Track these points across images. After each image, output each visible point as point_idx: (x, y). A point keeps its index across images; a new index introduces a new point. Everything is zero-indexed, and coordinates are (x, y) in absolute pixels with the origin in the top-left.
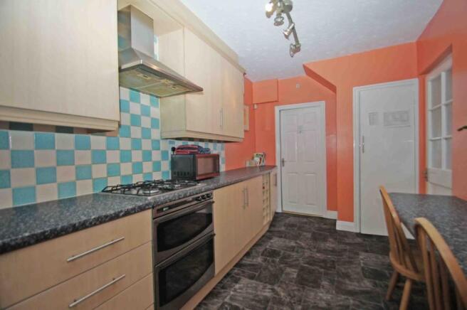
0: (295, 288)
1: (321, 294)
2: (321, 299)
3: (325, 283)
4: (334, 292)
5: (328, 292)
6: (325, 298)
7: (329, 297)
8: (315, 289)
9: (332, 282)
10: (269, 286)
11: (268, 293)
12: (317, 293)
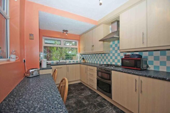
0: (79, 99)
1: (72, 101)
2: (71, 100)
3: (74, 105)
4: (70, 104)
5: (71, 103)
6: (71, 101)
7: (70, 102)
8: (75, 102)
9: (72, 107)
10: (84, 96)
11: (83, 94)
12: (74, 101)
